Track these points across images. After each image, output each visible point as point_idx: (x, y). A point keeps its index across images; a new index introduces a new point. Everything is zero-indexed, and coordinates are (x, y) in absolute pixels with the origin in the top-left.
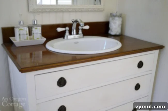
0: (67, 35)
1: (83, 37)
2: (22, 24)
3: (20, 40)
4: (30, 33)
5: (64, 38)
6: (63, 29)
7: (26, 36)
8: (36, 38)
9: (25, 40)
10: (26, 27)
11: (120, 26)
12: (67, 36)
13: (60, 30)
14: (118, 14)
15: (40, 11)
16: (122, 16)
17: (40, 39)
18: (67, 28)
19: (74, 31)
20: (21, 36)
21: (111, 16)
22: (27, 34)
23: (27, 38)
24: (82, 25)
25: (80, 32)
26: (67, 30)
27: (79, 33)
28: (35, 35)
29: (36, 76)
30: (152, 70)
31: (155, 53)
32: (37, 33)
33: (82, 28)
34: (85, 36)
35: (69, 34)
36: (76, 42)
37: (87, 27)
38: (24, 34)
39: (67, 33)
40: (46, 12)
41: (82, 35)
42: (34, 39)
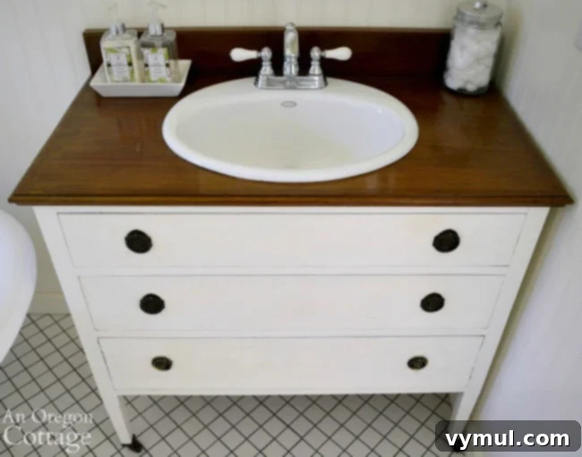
0: (266, 75)
3: (113, 81)
6: (250, 54)
8: (157, 79)
9: (126, 80)
13: (239, 55)
14: (483, 17)
16: (502, 22)
18: (266, 53)
20: (114, 69)
21: (458, 19)
22: (130, 64)
23: (132, 73)
25: (315, 68)
26: (264, 59)
27: (311, 71)
28: (151, 70)
30: (507, 266)
32: (157, 65)
33: (323, 54)
34: (330, 80)
36: (288, 102)
37: (342, 54)
38: (120, 65)
39: (266, 69)
41: (322, 77)
42: (150, 81)
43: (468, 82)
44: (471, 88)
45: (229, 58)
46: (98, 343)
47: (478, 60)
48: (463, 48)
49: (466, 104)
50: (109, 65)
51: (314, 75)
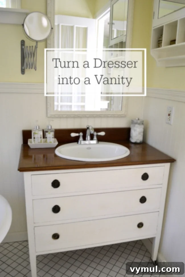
0: (81, 140)
1: (98, 143)
2: (38, 128)
3: (35, 143)
4: (44, 136)
5: (78, 143)
6: (77, 135)
7: (40, 139)
8: (49, 142)
9: (39, 143)
10: (41, 131)
11: (142, 134)
12: (81, 142)
13: (73, 135)
14: (139, 122)
15: (57, 116)
16: (144, 123)
17: (53, 143)
18: (81, 134)
19: (88, 137)
20: (36, 139)
21: (132, 123)
22: (41, 138)
23: (41, 141)
24: (92, 132)
25: (95, 138)
26: (80, 136)
27: (94, 139)
28: (48, 139)
29: (32, 176)
30: (162, 184)
31: (164, 166)
32: (50, 138)
33: (97, 134)
34: (100, 142)
35: (83, 139)
37: (103, 134)
38: (38, 138)
39: (81, 139)
40: (63, 117)
41: (97, 140)
42: (47, 143)
43: (137, 140)
44: (138, 141)
45: (70, 136)
46: (34, 229)
47: (139, 133)
48: (135, 130)
49: (138, 146)
50: (34, 138)
51: (95, 140)
